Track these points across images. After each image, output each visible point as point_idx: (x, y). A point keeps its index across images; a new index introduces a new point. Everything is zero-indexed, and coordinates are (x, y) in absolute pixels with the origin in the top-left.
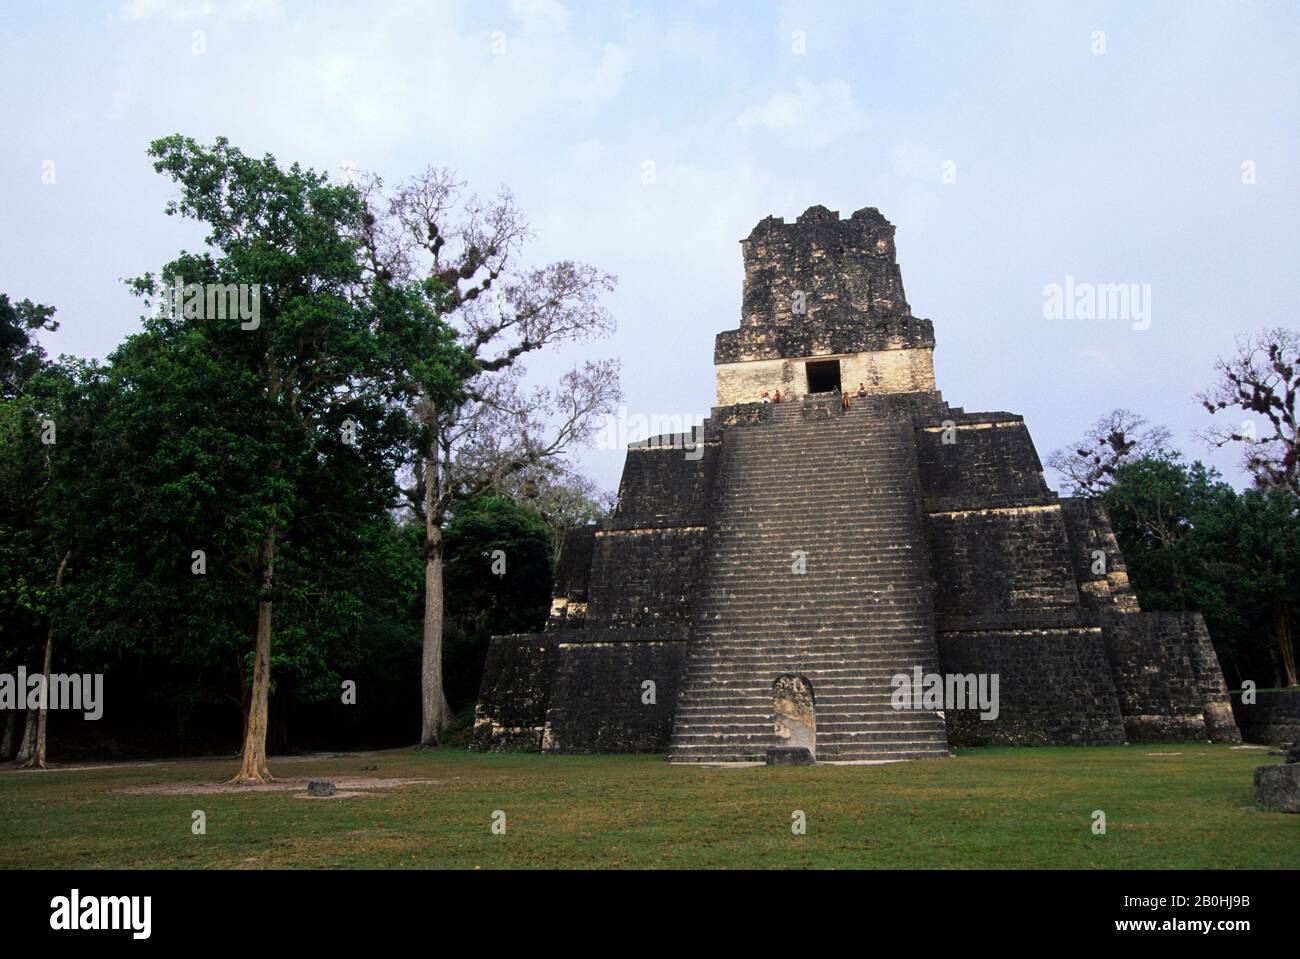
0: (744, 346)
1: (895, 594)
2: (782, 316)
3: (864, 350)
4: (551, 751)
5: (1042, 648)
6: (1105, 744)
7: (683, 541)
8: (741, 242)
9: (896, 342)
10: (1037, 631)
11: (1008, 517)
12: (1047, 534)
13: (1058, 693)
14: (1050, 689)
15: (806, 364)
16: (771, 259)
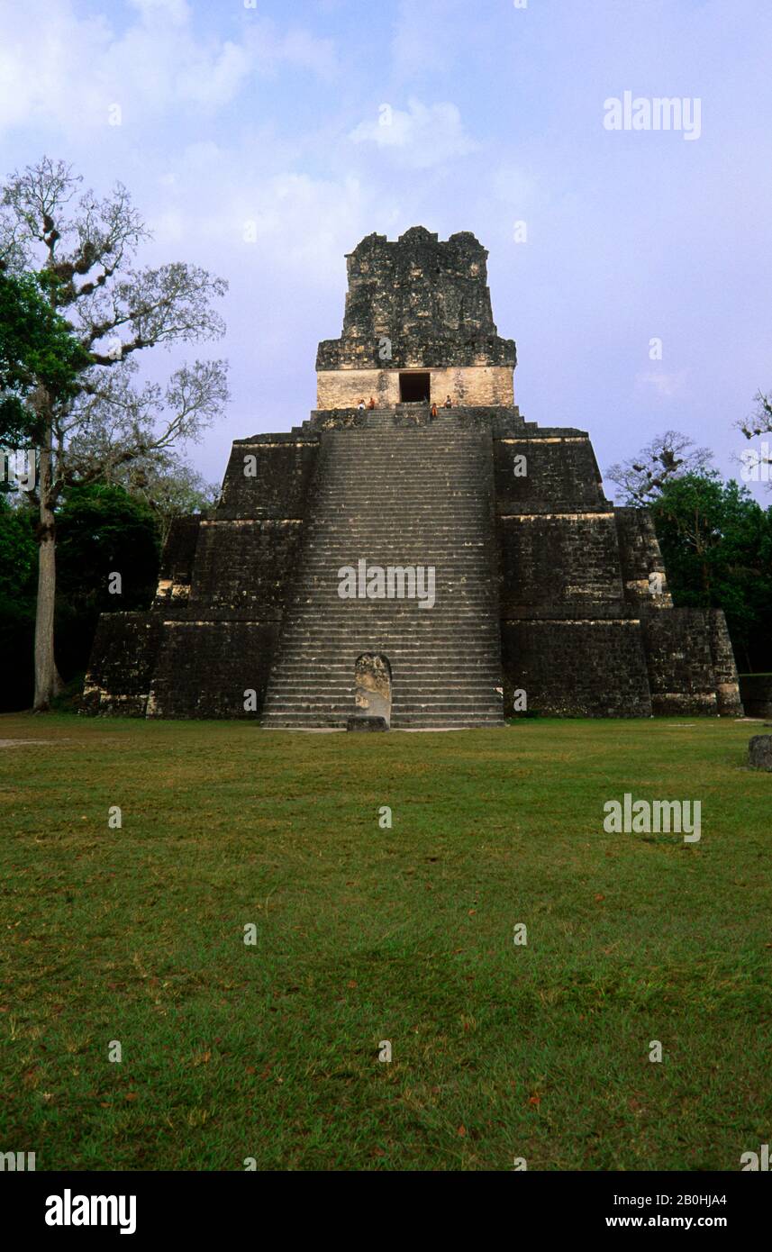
0: (344, 355)
1: (467, 585)
2: (380, 329)
3: (452, 365)
4: (155, 716)
5: (589, 636)
6: (635, 717)
7: (280, 532)
8: (346, 256)
9: (482, 359)
10: (586, 621)
11: (569, 522)
12: (601, 538)
13: (600, 674)
14: (593, 670)
15: (400, 375)
16: (373, 274)
